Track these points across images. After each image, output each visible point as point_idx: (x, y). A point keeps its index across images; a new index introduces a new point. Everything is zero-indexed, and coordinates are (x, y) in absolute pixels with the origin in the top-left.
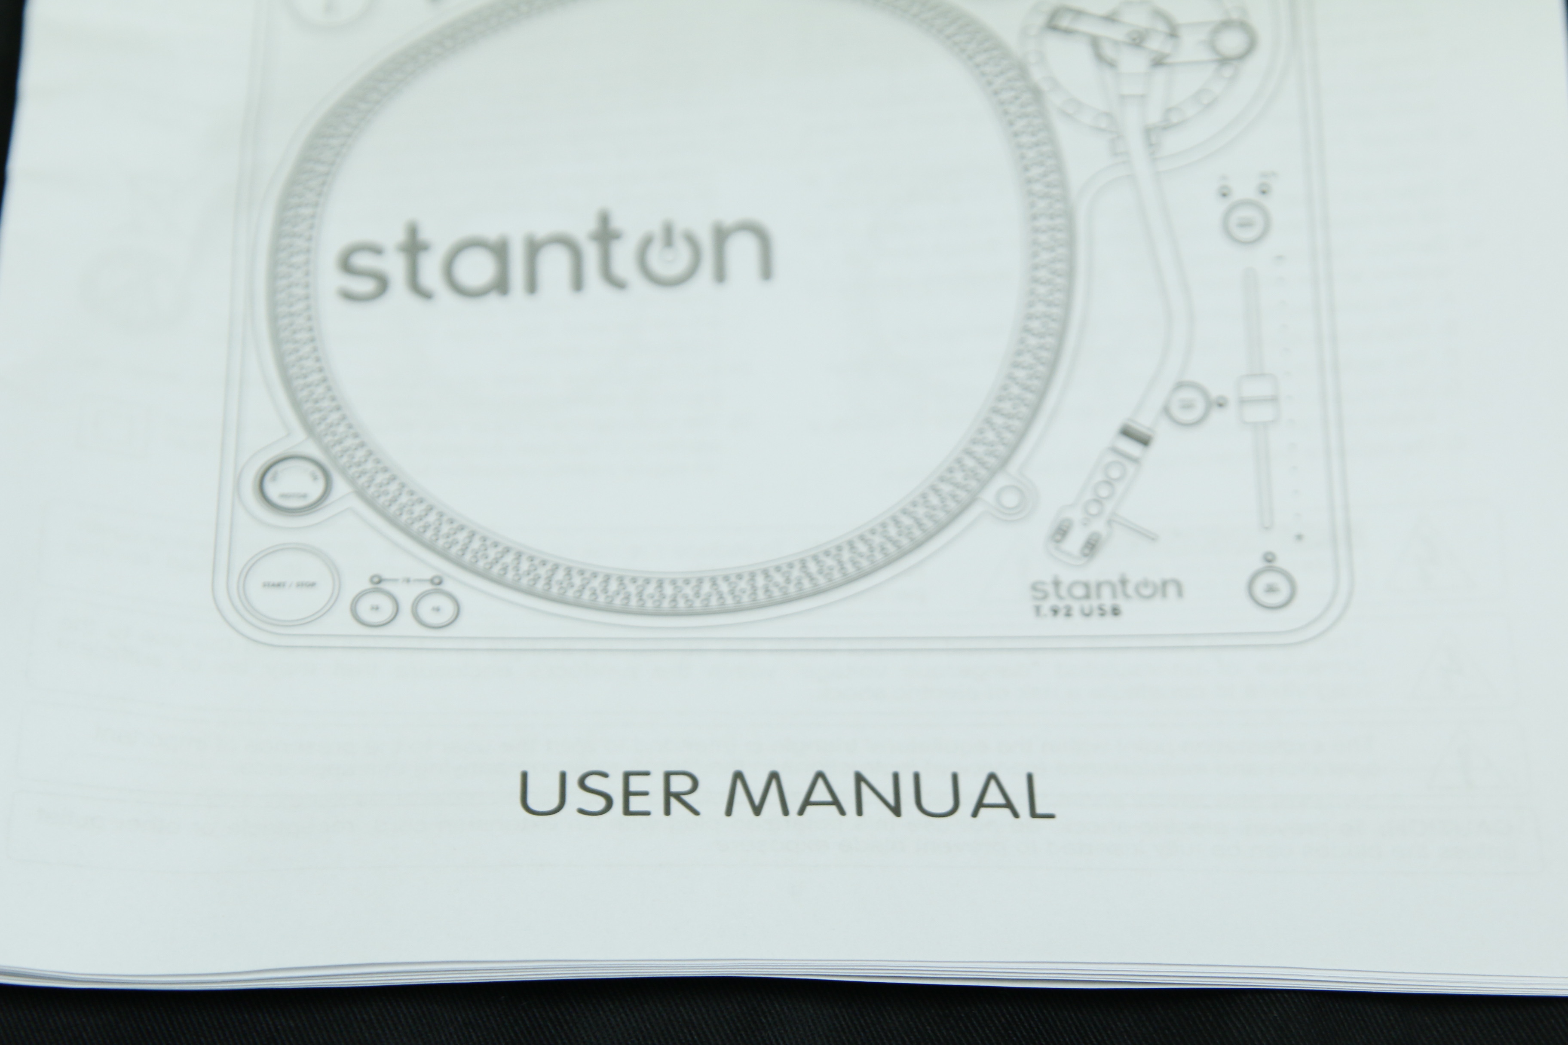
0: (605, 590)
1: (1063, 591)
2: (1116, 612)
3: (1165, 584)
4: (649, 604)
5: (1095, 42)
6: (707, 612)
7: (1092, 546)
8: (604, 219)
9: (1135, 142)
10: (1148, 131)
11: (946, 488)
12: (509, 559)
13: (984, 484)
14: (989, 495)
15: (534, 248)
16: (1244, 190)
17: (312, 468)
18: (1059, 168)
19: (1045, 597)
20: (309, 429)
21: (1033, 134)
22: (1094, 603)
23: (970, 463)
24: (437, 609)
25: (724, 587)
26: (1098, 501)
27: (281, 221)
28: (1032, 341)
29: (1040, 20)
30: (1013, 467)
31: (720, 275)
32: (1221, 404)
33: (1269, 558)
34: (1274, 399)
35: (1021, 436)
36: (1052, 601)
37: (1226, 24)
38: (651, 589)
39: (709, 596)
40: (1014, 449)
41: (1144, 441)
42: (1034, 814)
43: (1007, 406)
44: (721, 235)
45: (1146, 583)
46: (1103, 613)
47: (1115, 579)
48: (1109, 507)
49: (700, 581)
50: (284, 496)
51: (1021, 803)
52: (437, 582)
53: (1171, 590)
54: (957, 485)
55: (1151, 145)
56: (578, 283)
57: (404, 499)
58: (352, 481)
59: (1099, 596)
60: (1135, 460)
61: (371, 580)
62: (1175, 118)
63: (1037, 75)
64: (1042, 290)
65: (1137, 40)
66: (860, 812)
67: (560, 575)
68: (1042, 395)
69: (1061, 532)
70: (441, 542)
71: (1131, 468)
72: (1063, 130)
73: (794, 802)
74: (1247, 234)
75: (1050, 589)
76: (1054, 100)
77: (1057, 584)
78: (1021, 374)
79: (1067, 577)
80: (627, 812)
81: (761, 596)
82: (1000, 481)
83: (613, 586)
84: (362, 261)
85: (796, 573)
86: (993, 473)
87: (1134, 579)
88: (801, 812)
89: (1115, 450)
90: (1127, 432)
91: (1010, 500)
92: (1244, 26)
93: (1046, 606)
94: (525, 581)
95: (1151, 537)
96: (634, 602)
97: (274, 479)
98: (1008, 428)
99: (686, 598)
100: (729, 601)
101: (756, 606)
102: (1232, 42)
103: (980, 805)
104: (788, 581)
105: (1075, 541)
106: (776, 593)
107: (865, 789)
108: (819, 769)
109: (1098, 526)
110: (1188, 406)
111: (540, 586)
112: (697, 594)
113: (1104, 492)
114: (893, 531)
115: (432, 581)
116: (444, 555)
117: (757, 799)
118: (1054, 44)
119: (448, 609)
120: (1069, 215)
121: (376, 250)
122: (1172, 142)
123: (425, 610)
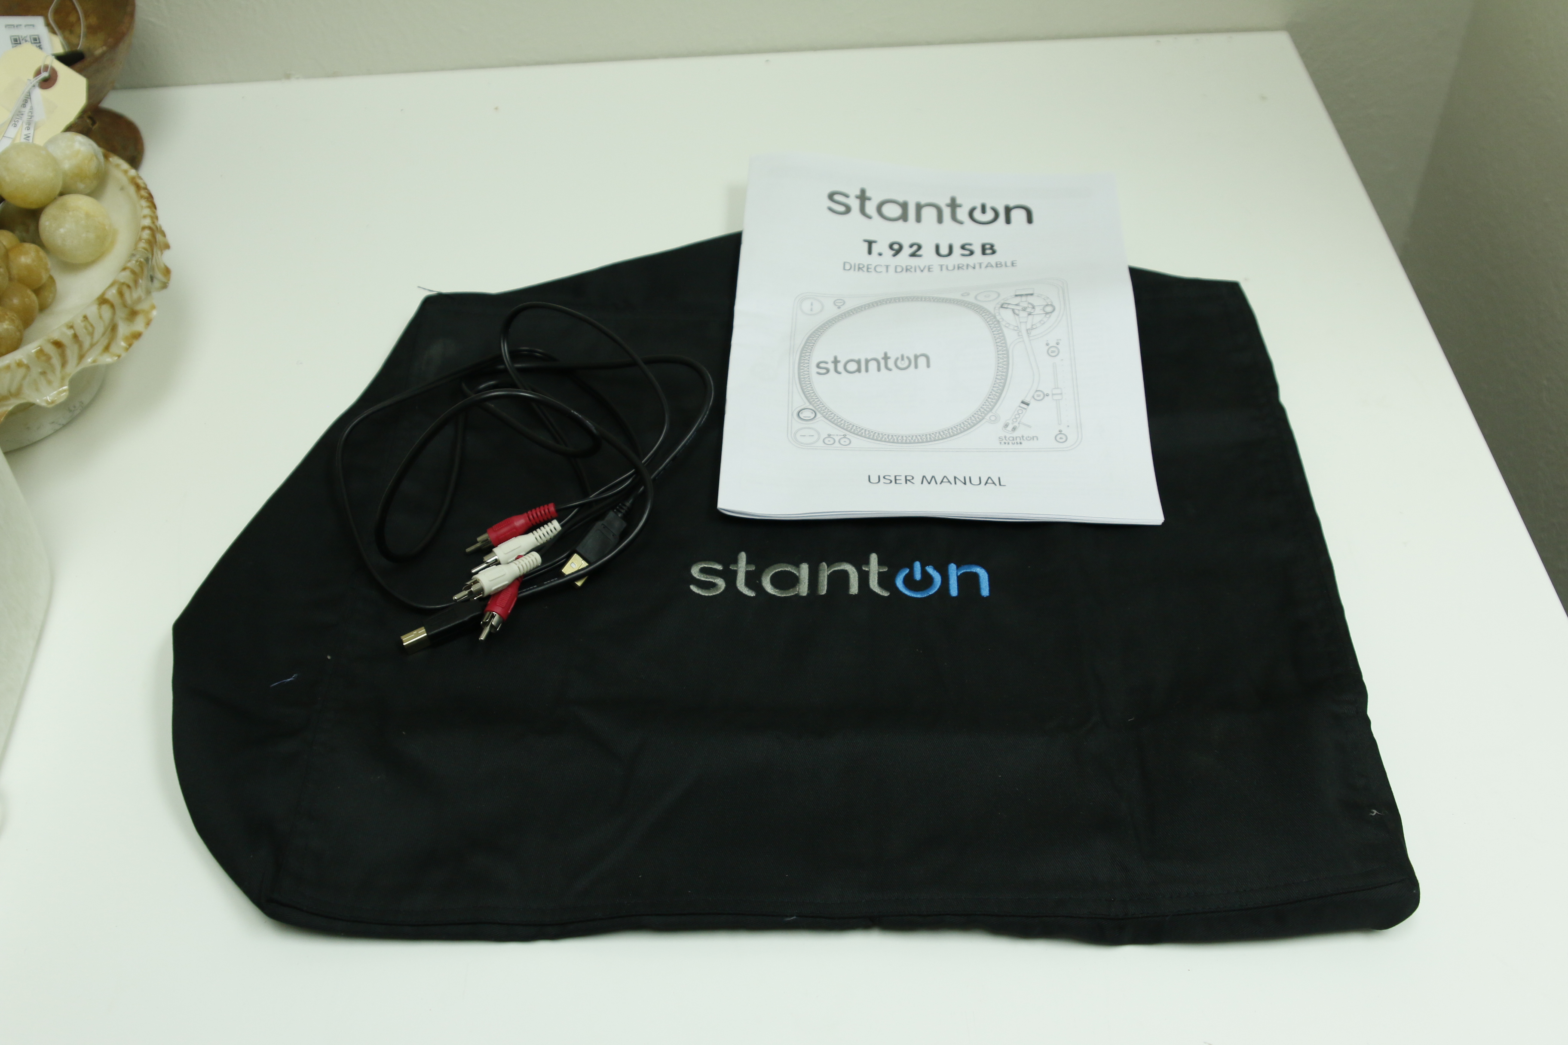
0: (888, 438)
1: (1007, 439)
2: (1021, 443)
3: (1033, 437)
4: (900, 441)
5: (1013, 310)
6: (914, 443)
7: (1014, 429)
8: (886, 354)
9: (1024, 332)
10: (1027, 330)
11: (976, 416)
12: (863, 431)
13: (986, 415)
14: (987, 417)
15: (867, 361)
16: (1053, 343)
17: (812, 411)
18: (1005, 339)
19: (1003, 440)
20: (810, 403)
21: (998, 332)
22: (1015, 441)
23: (982, 410)
24: (845, 441)
25: (919, 438)
26: (1016, 418)
27: (801, 356)
28: (998, 381)
29: (999, 306)
30: (994, 411)
31: (916, 367)
32: (1047, 395)
33: (1060, 431)
34: (1061, 394)
35: (996, 404)
36: (1005, 441)
37: (1047, 305)
38: (900, 438)
39: (915, 440)
40: (993, 407)
41: (1028, 404)
42: (1000, 485)
43: (991, 397)
44: (916, 357)
45: (1029, 437)
46: (1017, 443)
47: (1020, 436)
48: (1019, 420)
49: (913, 436)
50: (804, 417)
51: (997, 482)
52: (845, 436)
53: (1035, 439)
54: (979, 415)
55: (1028, 333)
56: (879, 370)
57: (835, 418)
58: (822, 414)
59: (1016, 440)
60: (1025, 409)
61: (828, 435)
62: (1034, 327)
63: (998, 318)
64: (1000, 369)
65: (1024, 309)
66: (955, 483)
67: (876, 435)
68: (1001, 394)
69: (1006, 426)
70: (845, 427)
71: (1024, 411)
72: (1005, 330)
73: (939, 482)
74: (1053, 354)
75: (1004, 438)
76: (1003, 323)
77: (1005, 437)
78: (995, 389)
79: (1008, 435)
80: (896, 483)
81: (929, 439)
82: (990, 414)
83: (890, 437)
84: (822, 365)
85: (937, 435)
86: (988, 412)
87: (1025, 436)
88: (941, 483)
89: (1020, 406)
90: (1023, 402)
91: (993, 418)
92: (1052, 305)
93: (1003, 442)
94: (867, 436)
95: (1029, 426)
96: (896, 440)
97: (802, 413)
98: (992, 402)
99: (909, 440)
100: (920, 440)
101: (927, 442)
102: (1049, 309)
103: (986, 483)
104: (936, 436)
105: (1010, 428)
106: (933, 439)
107: (957, 480)
108: (945, 475)
109: (1016, 424)
110: (1039, 396)
111: (871, 437)
112: (912, 439)
113: (1017, 416)
114: (962, 426)
115: (843, 435)
116: (846, 430)
117: (929, 481)
118: (1002, 310)
119: (848, 442)
120: (1007, 351)
121: (826, 363)
122: (1033, 332)
123: (842, 442)
